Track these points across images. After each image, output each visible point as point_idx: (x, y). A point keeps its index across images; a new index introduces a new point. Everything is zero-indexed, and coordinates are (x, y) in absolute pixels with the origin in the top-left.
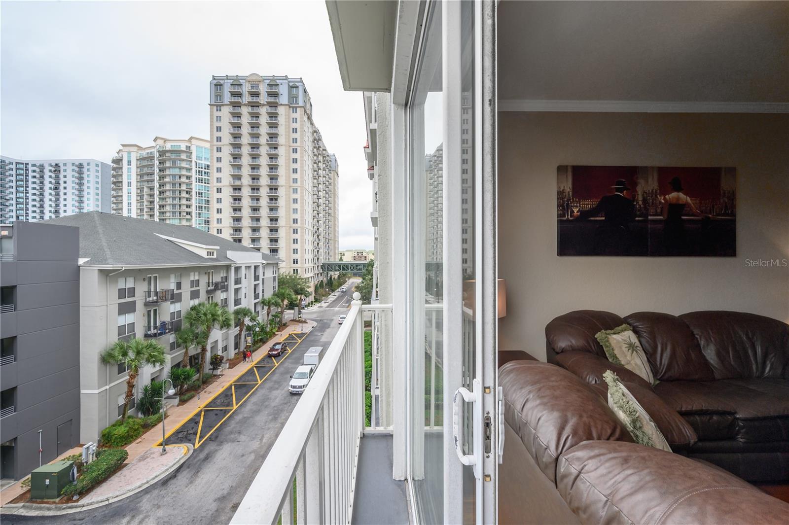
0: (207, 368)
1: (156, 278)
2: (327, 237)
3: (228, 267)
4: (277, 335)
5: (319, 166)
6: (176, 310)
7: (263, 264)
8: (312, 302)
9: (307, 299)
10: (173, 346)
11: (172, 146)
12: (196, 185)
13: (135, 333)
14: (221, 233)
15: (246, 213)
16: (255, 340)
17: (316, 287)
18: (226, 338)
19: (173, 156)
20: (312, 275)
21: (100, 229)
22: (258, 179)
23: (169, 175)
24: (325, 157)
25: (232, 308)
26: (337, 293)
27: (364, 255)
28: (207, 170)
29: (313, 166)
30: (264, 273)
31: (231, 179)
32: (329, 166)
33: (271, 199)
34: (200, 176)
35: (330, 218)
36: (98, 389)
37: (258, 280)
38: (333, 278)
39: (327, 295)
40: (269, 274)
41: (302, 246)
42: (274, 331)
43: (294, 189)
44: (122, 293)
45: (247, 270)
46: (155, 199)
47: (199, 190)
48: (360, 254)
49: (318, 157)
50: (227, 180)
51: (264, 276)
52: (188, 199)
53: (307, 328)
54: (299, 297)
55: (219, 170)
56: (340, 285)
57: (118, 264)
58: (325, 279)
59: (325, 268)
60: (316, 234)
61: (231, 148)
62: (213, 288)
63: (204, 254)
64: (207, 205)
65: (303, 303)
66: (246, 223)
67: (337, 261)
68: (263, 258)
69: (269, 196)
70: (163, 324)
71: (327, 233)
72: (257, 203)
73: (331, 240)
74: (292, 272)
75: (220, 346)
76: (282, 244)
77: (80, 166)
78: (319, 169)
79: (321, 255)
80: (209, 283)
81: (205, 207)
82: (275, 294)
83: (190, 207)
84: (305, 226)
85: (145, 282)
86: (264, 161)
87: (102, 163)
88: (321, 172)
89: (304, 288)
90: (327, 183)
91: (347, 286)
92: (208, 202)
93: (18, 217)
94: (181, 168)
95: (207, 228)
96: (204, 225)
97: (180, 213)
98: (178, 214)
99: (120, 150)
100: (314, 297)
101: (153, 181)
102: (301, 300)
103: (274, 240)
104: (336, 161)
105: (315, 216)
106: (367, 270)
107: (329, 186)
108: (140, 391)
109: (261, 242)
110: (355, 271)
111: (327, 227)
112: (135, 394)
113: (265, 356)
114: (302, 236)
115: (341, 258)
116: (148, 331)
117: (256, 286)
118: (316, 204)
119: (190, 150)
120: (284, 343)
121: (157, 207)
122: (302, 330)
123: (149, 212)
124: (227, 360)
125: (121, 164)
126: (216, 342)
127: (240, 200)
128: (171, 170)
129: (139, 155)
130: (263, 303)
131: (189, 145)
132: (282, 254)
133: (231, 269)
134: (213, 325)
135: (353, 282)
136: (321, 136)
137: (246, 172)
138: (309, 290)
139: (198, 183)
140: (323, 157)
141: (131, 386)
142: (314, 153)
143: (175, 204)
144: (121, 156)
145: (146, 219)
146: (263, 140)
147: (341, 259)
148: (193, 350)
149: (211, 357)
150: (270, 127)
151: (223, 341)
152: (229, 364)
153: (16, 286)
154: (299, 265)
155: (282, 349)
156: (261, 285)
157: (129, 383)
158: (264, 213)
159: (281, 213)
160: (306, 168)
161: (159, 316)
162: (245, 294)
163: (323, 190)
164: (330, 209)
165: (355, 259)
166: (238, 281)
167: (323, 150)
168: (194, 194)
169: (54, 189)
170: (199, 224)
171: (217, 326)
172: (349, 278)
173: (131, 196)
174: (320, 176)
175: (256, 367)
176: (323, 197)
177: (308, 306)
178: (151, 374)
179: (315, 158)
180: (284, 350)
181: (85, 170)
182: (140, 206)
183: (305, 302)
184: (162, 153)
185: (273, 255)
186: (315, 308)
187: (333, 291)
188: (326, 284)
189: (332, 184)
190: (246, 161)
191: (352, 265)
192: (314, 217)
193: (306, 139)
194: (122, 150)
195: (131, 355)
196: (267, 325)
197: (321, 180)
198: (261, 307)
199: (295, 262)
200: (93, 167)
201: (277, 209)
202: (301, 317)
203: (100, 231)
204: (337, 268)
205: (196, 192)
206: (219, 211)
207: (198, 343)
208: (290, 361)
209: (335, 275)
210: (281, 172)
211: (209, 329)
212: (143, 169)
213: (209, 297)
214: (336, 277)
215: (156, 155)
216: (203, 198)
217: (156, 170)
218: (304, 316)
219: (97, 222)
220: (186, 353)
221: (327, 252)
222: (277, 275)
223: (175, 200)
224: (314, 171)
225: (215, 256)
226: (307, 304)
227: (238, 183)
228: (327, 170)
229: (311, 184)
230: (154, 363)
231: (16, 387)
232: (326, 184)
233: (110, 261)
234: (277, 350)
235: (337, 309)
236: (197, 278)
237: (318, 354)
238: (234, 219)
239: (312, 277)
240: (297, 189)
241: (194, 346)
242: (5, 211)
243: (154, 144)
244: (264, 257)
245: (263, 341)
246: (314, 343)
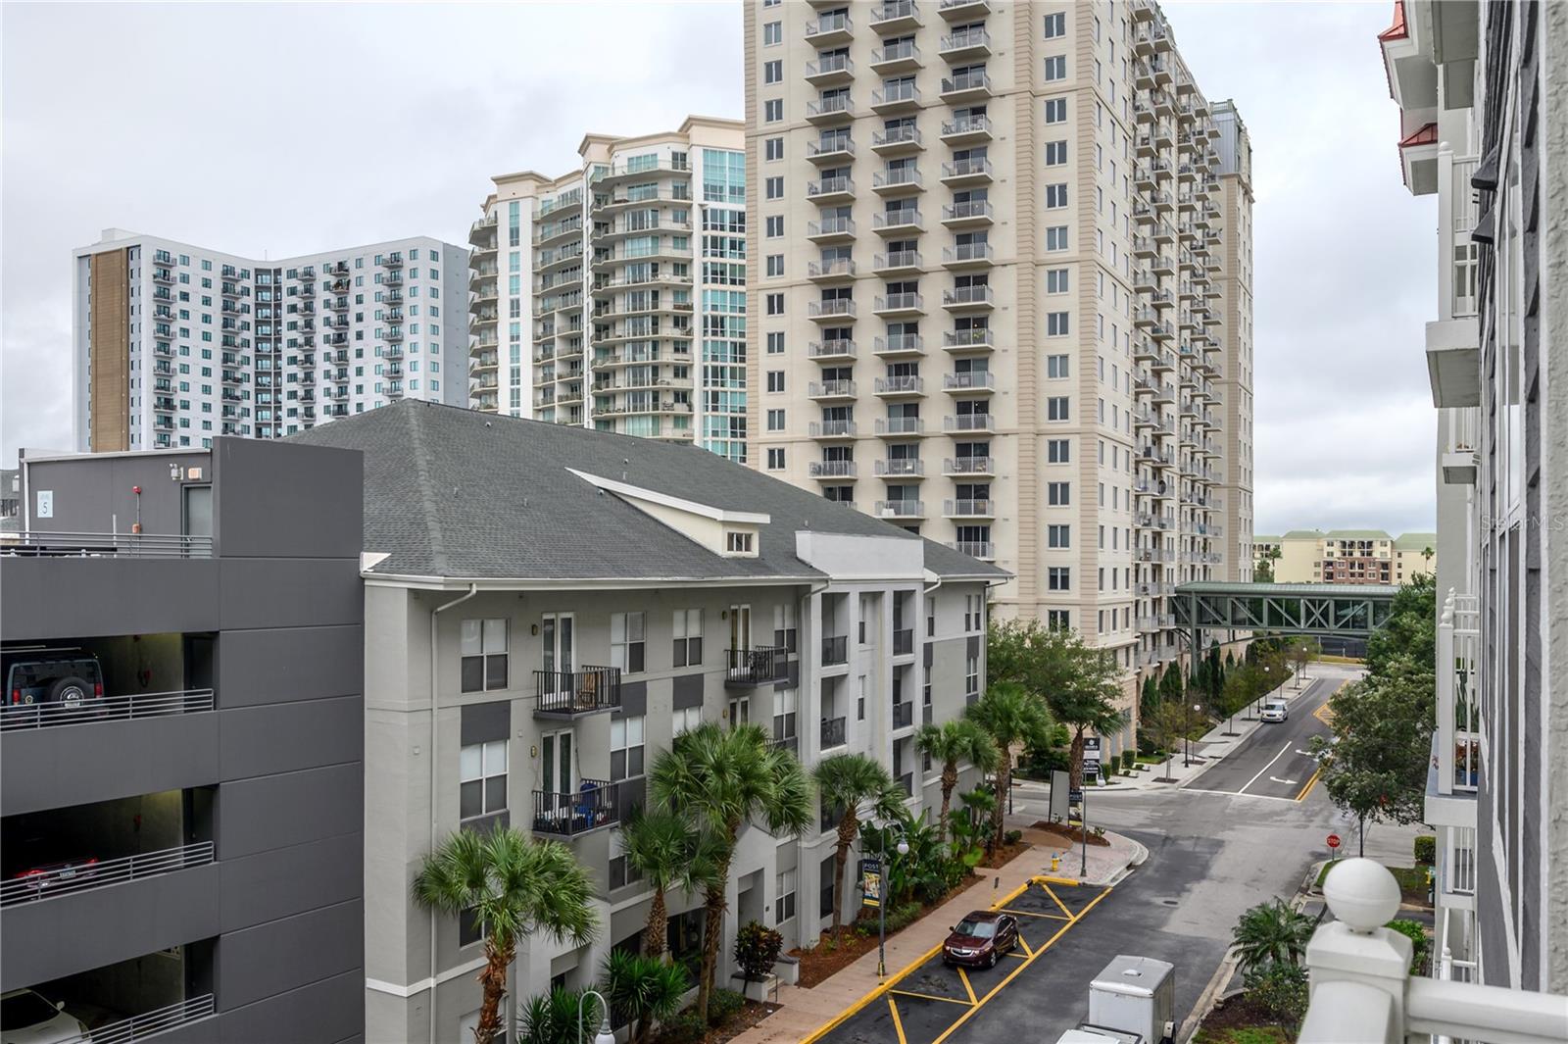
0: (727, 968)
1: (567, 622)
2: (1200, 476)
3: (798, 596)
4: (982, 878)
5: (1163, 163)
6: (629, 746)
7: (927, 585)
8: (1128, 758)
9: (1106, 742)
10: (619, 874)
11: (630, 159)
12: (705, 291)
13: (508, 813)
14: (782, 465)
15: (868, 382)
16: (895, 885)
17: (1145, 691)
18: (790, 866)
19: (635, 197)
20: (1127, 637)
21: (422, 458)
22: (913, 246)
23: (623, 265)
24: (1190, 120)
25: (812, 753)
26: (1242, 726)
27: (1376, 555)
28: (737, 235)
29: (1135, 166)
30: (931, 621)
31: (816, 257)
32: (1206, 158)
33: (962, 324)
34: (718, 260)
35: (1211, 389)
36: (409, 983)
37: (909, 650)
38: (1223, 659)
39: (1196, 728)
40: (952, 627)
41: (1088, 513)
42: (969, 860)
43: (1052, 273)
44: (473, 673)
45: (869, 608)
46: (585, 353)
47: (715, 308)
48: (1357, 552)
49: (1155, 124)
50: (802, 263)
51: (931, 633)
52: (681, 346)
53: (1106, 868)
54: (1072, 729)
55: (776, 226)
56: (1259, 687)
57: (458, 572)
58: (1188, 658)
59: (1188, 612)
60: (1151, 462)
61: (813, 136)
62: (747, 671)
63: (716, 541)
64: (738, 365)
65: (1087, 755)
66: (869, 422)
67: (1246, 582)
68: (929, 563)
69: (952, 311)
70: (590, 790)
71: (1199, 456)
72: (909, 343)
73: (1217, 485)
74: (1045, 622)
75: (770, 894)
76: (1004, 504)
77: (394, 263)
78: (1159, 178)
79: (1171, 552)
80: (733, 652)
81: (733, 369)
82: (970, 713)
83: (684, 376)
84: (1100, 428)
85: (537, 637)
86: (933, 171)
87: (446, 246)
88: (1169, 190)
89: (1093, 695)
90: (1199, 234)
91: (1291, 695)
92: (740, 350)
93: (259, 431)
94: (658, 236)
95: (739, 448)
96: (729, 439)
97: (656, 399)
98: (649, 400)
99: (490, 198)
100: (1139, 733)
101: (577, 290)
102: (1080, 742)
103: (973, 491)
104: (1240, 130)
105: (1145, 384)
106: (1392, 626)
107: (1210, 249)
108: (520, 1013)
109: (922, 498)
110: (1333, 628)
111: (1199, 429)
112: (506, 1023)
113: (930, 960)
114: (1088, 473)
115: (1263, 567)
116: (546, 809)
117: (900, 673)
118: (1148, 329)
119: (684, 167)
120: (1008, 920)
121: (589, 378)
122: (1083, 873)
123: (567, 398)
124: (793, 952)
125: (493, 245)
126: (758, 875)
127: (846, 334)
128: (629, 245)
129: (540, 208)
130: (929, 746)
131: (680, 148)
132: (1004, 547)
133: (809, 601)
134: (747, 815)
135: (1320, 682)
136: (1169, 28)
137: (867, 220)
138: (1117, 704)
139: (710, 286)
140: (1181, 121)
141: (494, 992)
142: (1136, 108)
143: (642, 366)
144: (492, 215)
145: (559, 424)
146: (929, 87)
147: (1263, 574)
148: (681, 896)
149: (741, 930)
150: (955, 30)
151: (780, 875)
152: (802, 969)
153: (217, 633)
154: (1074, 593)
155: (997, 941)
156: (919, 671)
157: (487, 979)
158: (936, 378)
159: (1003, 376)
160: (1103, 178)
161: (577, 761)
162: (861, 701)
163: (1182, 269)
164: (1213, 347)
165: (1330, 576)
166: (833, 652)
167: (1181, 90)
168: (696, 324)
169: (335, 342)
170: (715, 433)
171: (759, 817)
172: (1303, 660)
173: (518, 346)
174: (1169, 209)
175: (896, 997)
176: (1182, 298)
177: (1109, 771)
178: (553, 961)
179: (1144, 129)
180: (1005, 947)
181: (405, 274)
182: (544, 379)
183: (1096, 754)
184: (604, 189)
185: (968, 551)
186: (1142, 782)
187: (1225, 713)
188: (1191, 683)
189: (1223, 238)
190: (867, 179)
191: (1316, 600)
192: (1140, 389)
193: (1102, 52)
194: (495, 196)
195: (495, 887)
196: (941, 833)
197: (1168, 227)
198: (920, 762)
199: (1059, 579)
200: (424, 265)
201: (986, 360)
202: (1078, 818)
203: (421, 463)
204: (1244, 613)
205: (706, 318)
206: (776, 382)
207: (695, 876)
208: (1029, 997)
209: (1236, 642)
210: (1002, 206)
211: (733, 826)
212: (551, 253)
213: (733, 706)
214: (1240, 651)
215: (588, 199)
216: (728, 338)
217: (588, 251)
218: (1093, 816)
219: (415, 435)
220: (658, 902)
221: (1200, 539)
222: (982, 633)
223: (642, 351)
224: (1141, 188)
225: (755, 552)
226: (1107, 761)
227: (838, 269)
228: (1198, 177)
229: (1126, 247)
230: (557, 924)
231: (217, 938)
232: (1191, 238)
233: (439, 562)
234: (979, 942)
235: (1240, 797)
236: (694, 631)
237: (1148, 992)
238: (825, 411)
239: (1127, 648)
240: (1064, 272)
241: (680, 882)
242: (233, 414)
243: (578, 163)
244: (934, 556)
245: (929, 898)
246: (1134, 937)
